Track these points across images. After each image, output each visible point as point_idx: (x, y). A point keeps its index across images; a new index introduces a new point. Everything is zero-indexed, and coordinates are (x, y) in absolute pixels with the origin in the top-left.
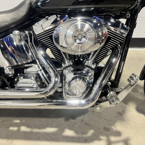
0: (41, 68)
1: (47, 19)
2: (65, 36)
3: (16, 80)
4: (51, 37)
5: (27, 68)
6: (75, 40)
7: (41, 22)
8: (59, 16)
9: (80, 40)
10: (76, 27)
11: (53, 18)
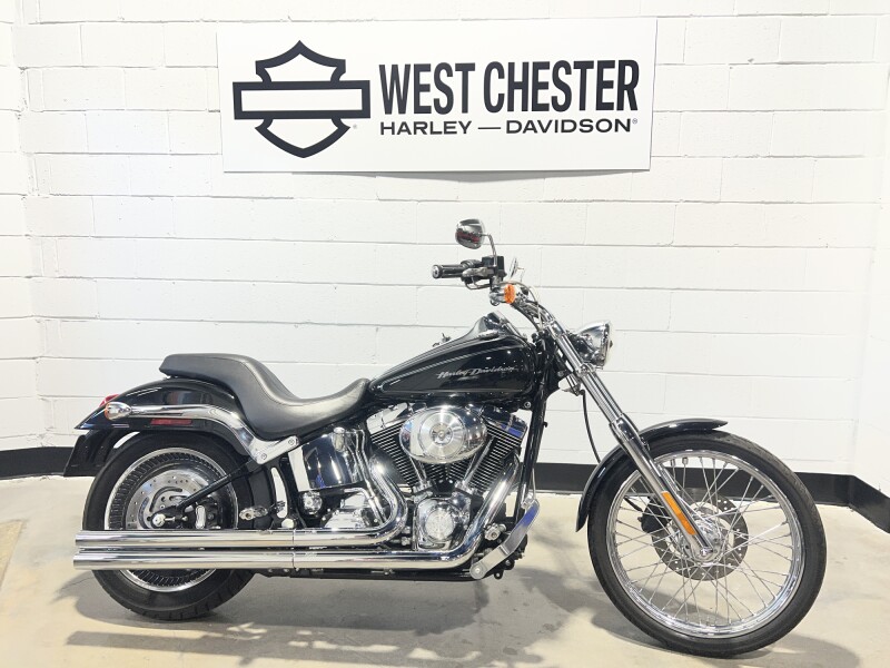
0: (373, 494)
1: (392, 409)
2: (419, 435)
3: (324, 519)
4: (396, 438)
5: (346, 496)
6: (434, 438)
7: (381, 414)
8: (411, 404)
9: (442, 439)
10: (438, 419)
11: (400, 408)
